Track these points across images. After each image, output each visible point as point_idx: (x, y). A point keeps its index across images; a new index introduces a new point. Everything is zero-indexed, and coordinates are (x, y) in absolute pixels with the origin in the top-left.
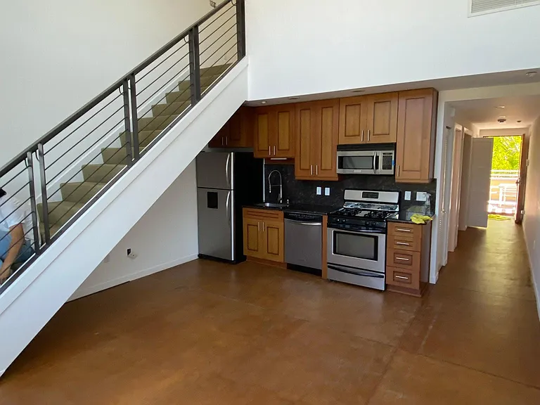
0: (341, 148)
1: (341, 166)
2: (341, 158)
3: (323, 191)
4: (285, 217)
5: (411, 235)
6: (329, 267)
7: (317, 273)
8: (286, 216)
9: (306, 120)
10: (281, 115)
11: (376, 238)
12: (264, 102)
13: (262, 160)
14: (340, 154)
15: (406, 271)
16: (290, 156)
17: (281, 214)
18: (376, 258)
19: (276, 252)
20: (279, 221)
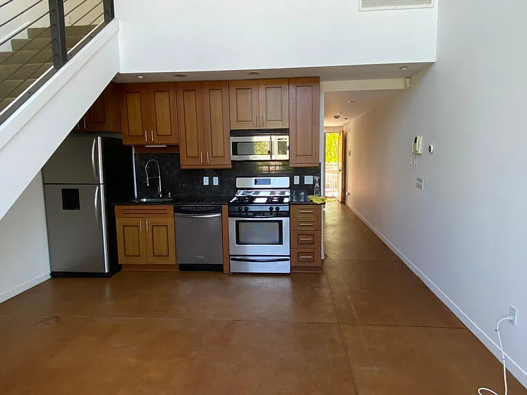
0: (234, 133)
1: (235, 153)
2: (235, 145)
3: (211, 181)
4: (175, 212)
5: (313, 216)
6: (232, 259)
7: (218, 268)
8: (176, 210)
9: (190, 102)
10: (158, 95)
11: (280, 222)
12: (140, 77)
13: (130, 148)
14: (234, 139)
15: (309, 250)
16: (173, 141)
17: (170, 208)
18: (281, 243)
19: (165, 253)
20: (167, 218)
